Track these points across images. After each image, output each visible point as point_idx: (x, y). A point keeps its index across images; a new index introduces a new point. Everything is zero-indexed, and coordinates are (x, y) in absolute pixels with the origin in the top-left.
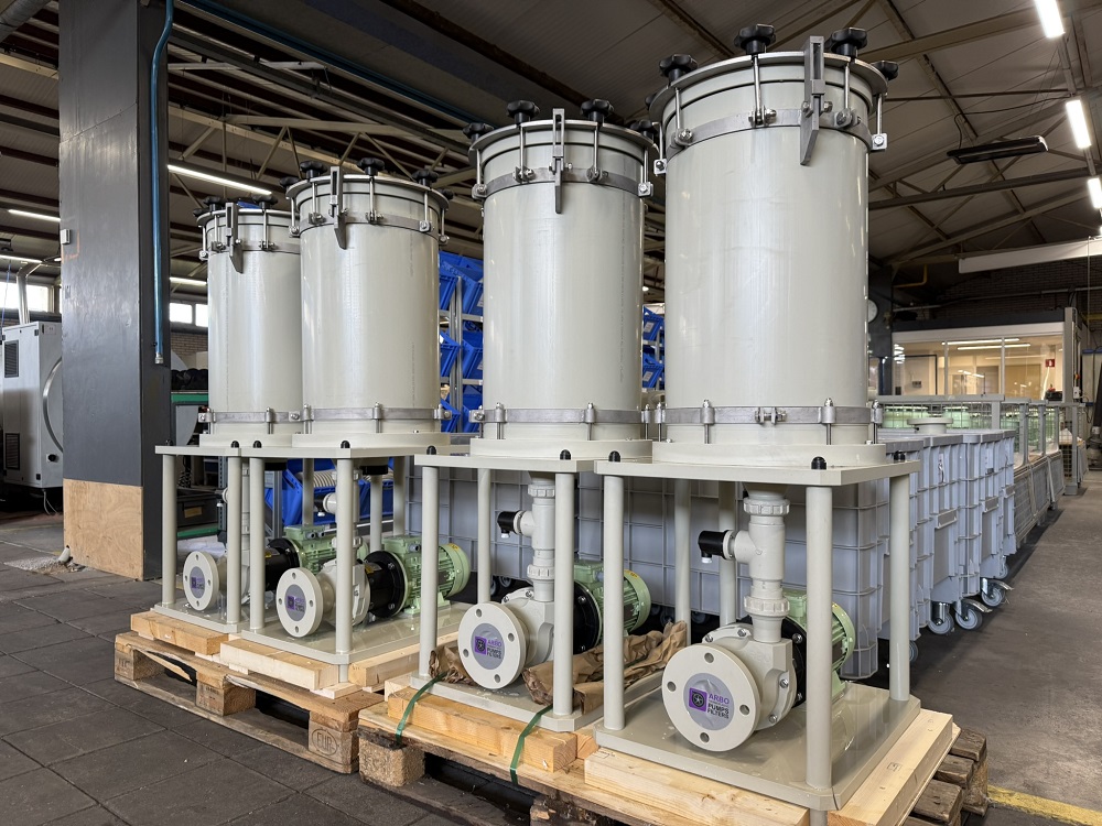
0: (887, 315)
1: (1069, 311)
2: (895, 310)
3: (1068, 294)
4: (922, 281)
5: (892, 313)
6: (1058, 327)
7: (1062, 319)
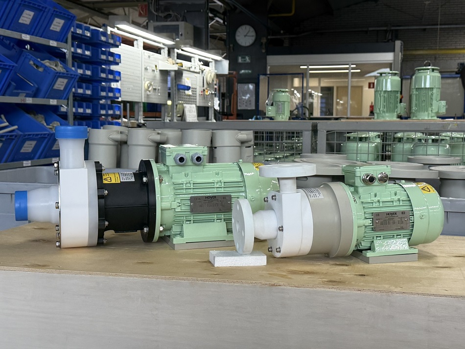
0: (264, 40)
1: (398, 44)
2: (269, 37)
3: (386, 31)
4: (290, 12)
5: (268, 39)
6: (388, 57)
7: (393, 50)
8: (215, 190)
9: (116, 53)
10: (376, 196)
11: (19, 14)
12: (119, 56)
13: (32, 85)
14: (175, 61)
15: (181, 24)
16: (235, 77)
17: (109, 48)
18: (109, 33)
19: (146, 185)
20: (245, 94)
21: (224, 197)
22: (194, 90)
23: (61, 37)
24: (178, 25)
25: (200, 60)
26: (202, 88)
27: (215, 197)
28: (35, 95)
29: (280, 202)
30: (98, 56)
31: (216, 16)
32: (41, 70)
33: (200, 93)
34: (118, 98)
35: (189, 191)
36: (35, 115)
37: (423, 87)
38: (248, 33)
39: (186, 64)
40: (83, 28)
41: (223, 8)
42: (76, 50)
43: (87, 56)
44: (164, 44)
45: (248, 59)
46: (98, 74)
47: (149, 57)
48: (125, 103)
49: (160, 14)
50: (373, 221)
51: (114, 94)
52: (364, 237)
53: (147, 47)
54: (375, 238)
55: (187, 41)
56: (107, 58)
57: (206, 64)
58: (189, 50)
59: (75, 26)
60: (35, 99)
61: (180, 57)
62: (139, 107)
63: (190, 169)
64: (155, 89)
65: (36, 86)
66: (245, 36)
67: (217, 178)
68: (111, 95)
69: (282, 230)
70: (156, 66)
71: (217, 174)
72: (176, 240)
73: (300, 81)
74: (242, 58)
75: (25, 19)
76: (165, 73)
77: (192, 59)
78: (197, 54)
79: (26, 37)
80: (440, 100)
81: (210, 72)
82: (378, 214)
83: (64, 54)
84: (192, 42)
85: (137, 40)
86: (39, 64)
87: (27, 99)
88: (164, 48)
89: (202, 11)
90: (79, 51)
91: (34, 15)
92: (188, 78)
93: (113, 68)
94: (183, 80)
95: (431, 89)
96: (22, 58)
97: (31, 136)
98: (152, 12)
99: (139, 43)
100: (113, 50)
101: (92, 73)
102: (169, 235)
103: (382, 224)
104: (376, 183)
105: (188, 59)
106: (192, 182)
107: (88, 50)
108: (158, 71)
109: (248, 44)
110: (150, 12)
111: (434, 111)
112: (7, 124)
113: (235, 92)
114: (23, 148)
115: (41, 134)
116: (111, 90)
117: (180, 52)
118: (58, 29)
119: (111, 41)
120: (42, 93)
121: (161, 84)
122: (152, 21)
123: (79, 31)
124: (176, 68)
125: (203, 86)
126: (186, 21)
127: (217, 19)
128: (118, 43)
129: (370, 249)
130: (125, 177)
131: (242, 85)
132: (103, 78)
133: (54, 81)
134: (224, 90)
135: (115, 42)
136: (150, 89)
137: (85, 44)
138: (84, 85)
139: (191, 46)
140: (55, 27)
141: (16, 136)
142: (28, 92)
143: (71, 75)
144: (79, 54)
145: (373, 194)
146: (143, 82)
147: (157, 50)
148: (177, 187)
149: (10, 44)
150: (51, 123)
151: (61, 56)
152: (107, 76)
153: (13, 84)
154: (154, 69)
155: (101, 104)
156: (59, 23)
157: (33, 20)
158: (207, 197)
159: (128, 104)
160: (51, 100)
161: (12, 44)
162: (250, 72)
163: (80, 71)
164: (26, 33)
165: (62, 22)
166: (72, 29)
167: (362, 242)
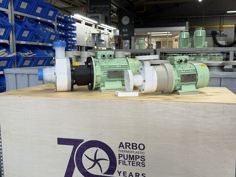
0: (133, 22)
1: (187, 23)
5: (135, 22)
6: (183, 28)
7: (185, 25)
8: (117, 69)
9: (74, 26)
10: (182, 68)
11: (36, 9)
12: (76, 27)
13: (41, 38)
14: (98, 30)
15: (100, 15)
16: (122, 37)
17: (72, 24)
18: (71, 18)
19: (90, 66)
20: (125, 44)
21: (121, 71)
22: (105, 42)
23: (52, 18)
24: (99, 16)
25: (108, 30)
26: (109, 41)
27: (117, 71)
28: (43, 42)
29: (144, 70)
30: (67, 27)
31: (113, 13)
32: (45, 32)
33: (108, 43)
34: (75, 44)
35: (107, 69)
36: (43, 50)
37: (198, 36)
38: (127, 19)
39: (102, 31)
40: (61, 15)
41: (116, 10)
42: (58, 24)
43: (63, 27)
44: (93, 23)
45: (127, 30)
46: (67, 34)
47: (87, 28)
48: (78, 46)
49: (92, 11)
50: (181, 78)
51: (74, 43)
52: (178, 85)
53: (86, 24)
54: (182, 85)
55: (102, 22)
56: (71, 28)
57: (110, 31)
58: (103, 25)
59: (58, 14)
60: (43, 43)
61: (100, 28)
62: (84, 48)
63: (107, 60)
64: (90, 41)
65: (43, 38)
66: (125, 21)
67: (118, 64)
68: (73, 43)
69: (145, 82)
70: (90, 32)
71: (118, 62)
72: (102, 88)
73: (147, 39)
74: (124, 29)
75: (38, 11)
76: (93, 34)
77: (105, 29)
78: (106, 27)
79: (39, 18)
80: (205, 41)
81: (112, 35)
82: (183, 75)
83: (54, 26)
84: (104, 22)
85: (82, 21)
86: (44, 29)
87: (40, 43)
88: (93, 25)
89: (108, 10)
90: (60, 25)
91: (42, 9)
92: (103, 37)
93: (73, 32)
94: (101, 38)
95: (202, 37)
96: (37, 27)
97: (42, 58)
98: (88, 11)
99: (83, 22)
100: (73, 25)
101: (65, 33)
102: (99, 87)
103: (185, 79)
104: (183, 63)
105: (103, 29)
106: (108, 65)
107: (63, 24)
108: (91, 34)
109: (127, 24)
110: (87, 11)
111: (203, 46)
112: (32, 53)
113: (121, 43)
114: (39, 63)
115: (46, 57)
116: (73, 41)
117: (100, 26)
118: (51, 15)
119: (72, 21)
120: (45, 41)
121: (92, 39)
122: (88, 14)
123: (60, 17)
124: (98, 32)
125: (109, 40)
126: (102, 14)
127: (114, 14)
128: (75, 22)
129: (180, 90)
130: (81, 63)
131: (125, 40)
132: (69, 36)
133: (50, 37)
134: (117, 43)
135: (74, 21)
136: (88, 41)
137: (62, 22)
138: (62, 38)
139: (104, 24)
140: (50, 14)
141: (36, 58)
142: (40, 40)
143: (57, 34)
144: (60, 26)
145: (181, 67)
146: (85, 38)
147: (91, 25)
148: (102, 67)
149: (32, 21)
150: (49, 53)
151: (53, 27)
152: (71, 35)
153: (34, 37)
154: (90, 33)
155: (69, 47)
156: (52, 13)
157: (41, 11)
158: (114, 71)
159: (79, 47)
160: (49, 44)
161: (33, 21)
162: (127, 35)
163: (60, 33)
164: (39, 17)
165: (53, 12)
166: (57, 16)
167: (177, 87)
